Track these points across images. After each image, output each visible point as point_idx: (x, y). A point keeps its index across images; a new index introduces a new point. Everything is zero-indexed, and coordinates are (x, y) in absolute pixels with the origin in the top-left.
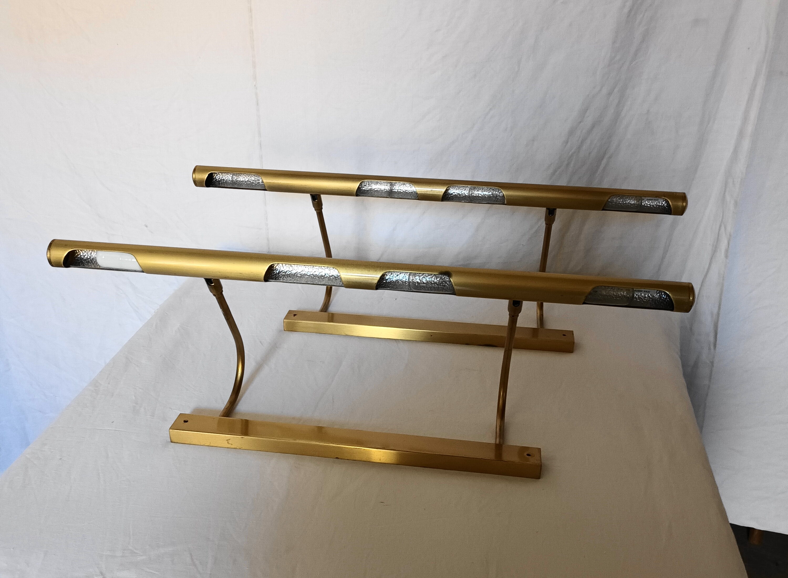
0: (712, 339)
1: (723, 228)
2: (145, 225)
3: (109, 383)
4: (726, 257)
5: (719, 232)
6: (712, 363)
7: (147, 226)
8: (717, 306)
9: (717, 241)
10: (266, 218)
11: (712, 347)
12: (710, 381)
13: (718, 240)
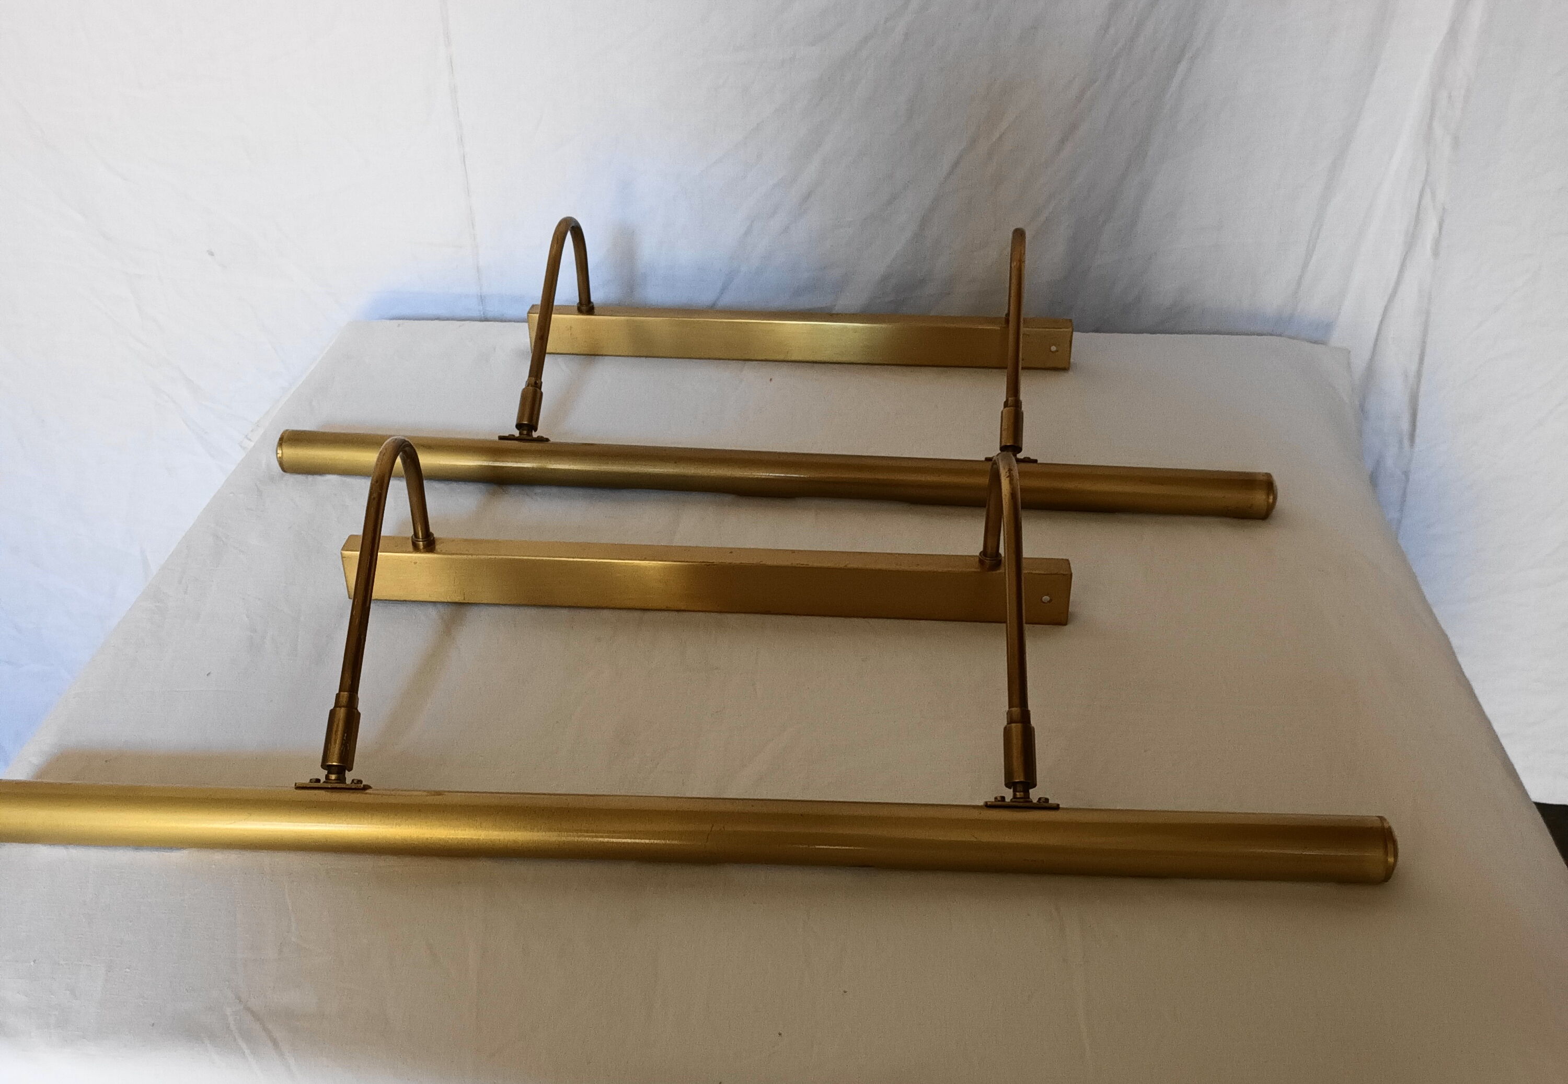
0: (1405, 426)
1: (1428, 190)
2: (208, 251)
3: (186, 593)
4: (1436, 253)
5: (1420, 201)
6: (1406, 474)
7: (212, 254)
8: (1416, 358)
9: (1416, 226)
10: (473, 224)
11: (1406, 442)
12: (1401, 510)
13: (1418, 220)
